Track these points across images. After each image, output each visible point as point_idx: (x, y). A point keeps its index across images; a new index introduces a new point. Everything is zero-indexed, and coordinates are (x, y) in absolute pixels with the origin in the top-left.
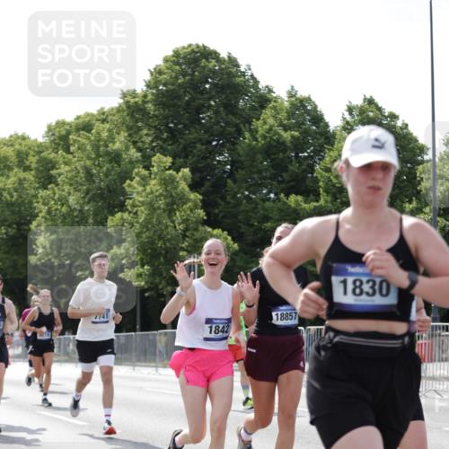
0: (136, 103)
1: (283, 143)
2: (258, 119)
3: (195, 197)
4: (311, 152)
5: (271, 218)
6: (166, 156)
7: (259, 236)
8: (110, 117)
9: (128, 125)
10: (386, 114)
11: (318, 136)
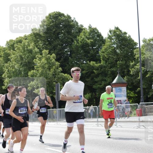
1: (88, 44)
3: (58, 63)
6: (47, 50)
8: (28, 38)
9: (34, 40)
10: (123, 33)
11: (100, 41)
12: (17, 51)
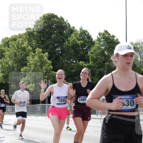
0: (31, 32)
1: (78, 45)
2: (70, 37)
3: (50, 62)
4: (87, 47)
5: (74, 69)
6: (40, 49)
7: (70, 74)
8: (22, 36)
9: (28, 39)
10: (111, 36)
11: (89, 43)
12: (11, 48)
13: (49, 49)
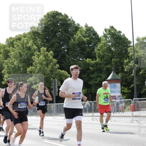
1: (84, 42)
2: (76, 34)
4: (93, 44)
8: (27, 35)
9: (33, 38)
10: (118, 31)
11: (95, 39)
12: (16, 48)
13: (54, 47)
